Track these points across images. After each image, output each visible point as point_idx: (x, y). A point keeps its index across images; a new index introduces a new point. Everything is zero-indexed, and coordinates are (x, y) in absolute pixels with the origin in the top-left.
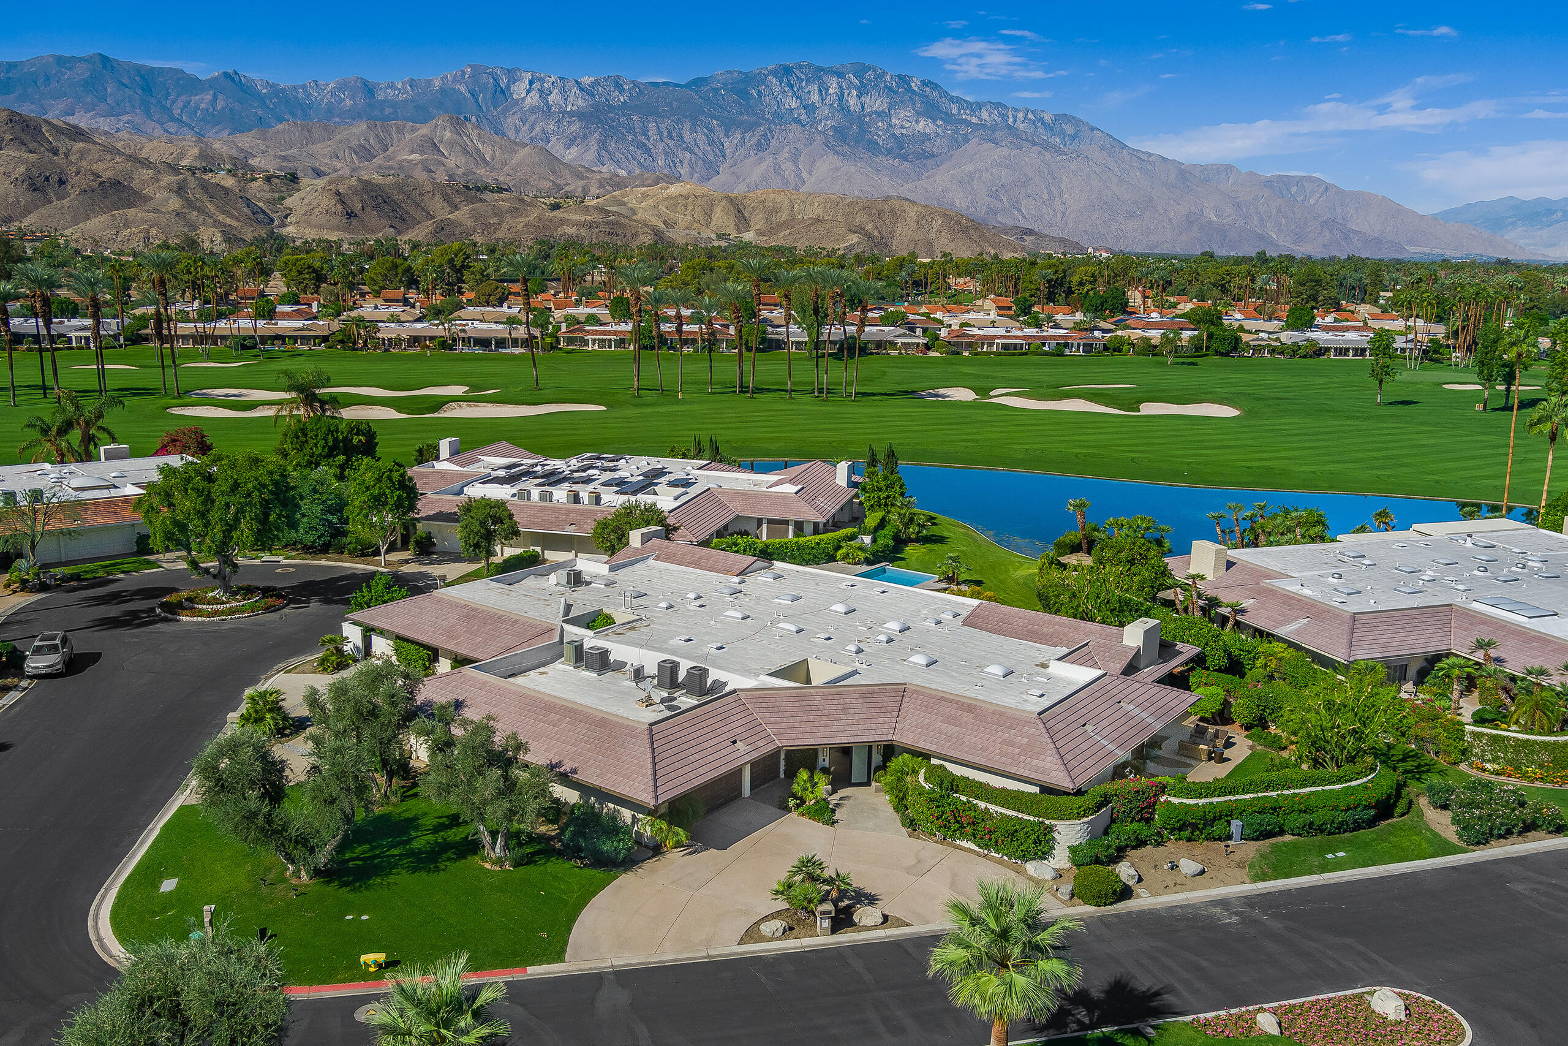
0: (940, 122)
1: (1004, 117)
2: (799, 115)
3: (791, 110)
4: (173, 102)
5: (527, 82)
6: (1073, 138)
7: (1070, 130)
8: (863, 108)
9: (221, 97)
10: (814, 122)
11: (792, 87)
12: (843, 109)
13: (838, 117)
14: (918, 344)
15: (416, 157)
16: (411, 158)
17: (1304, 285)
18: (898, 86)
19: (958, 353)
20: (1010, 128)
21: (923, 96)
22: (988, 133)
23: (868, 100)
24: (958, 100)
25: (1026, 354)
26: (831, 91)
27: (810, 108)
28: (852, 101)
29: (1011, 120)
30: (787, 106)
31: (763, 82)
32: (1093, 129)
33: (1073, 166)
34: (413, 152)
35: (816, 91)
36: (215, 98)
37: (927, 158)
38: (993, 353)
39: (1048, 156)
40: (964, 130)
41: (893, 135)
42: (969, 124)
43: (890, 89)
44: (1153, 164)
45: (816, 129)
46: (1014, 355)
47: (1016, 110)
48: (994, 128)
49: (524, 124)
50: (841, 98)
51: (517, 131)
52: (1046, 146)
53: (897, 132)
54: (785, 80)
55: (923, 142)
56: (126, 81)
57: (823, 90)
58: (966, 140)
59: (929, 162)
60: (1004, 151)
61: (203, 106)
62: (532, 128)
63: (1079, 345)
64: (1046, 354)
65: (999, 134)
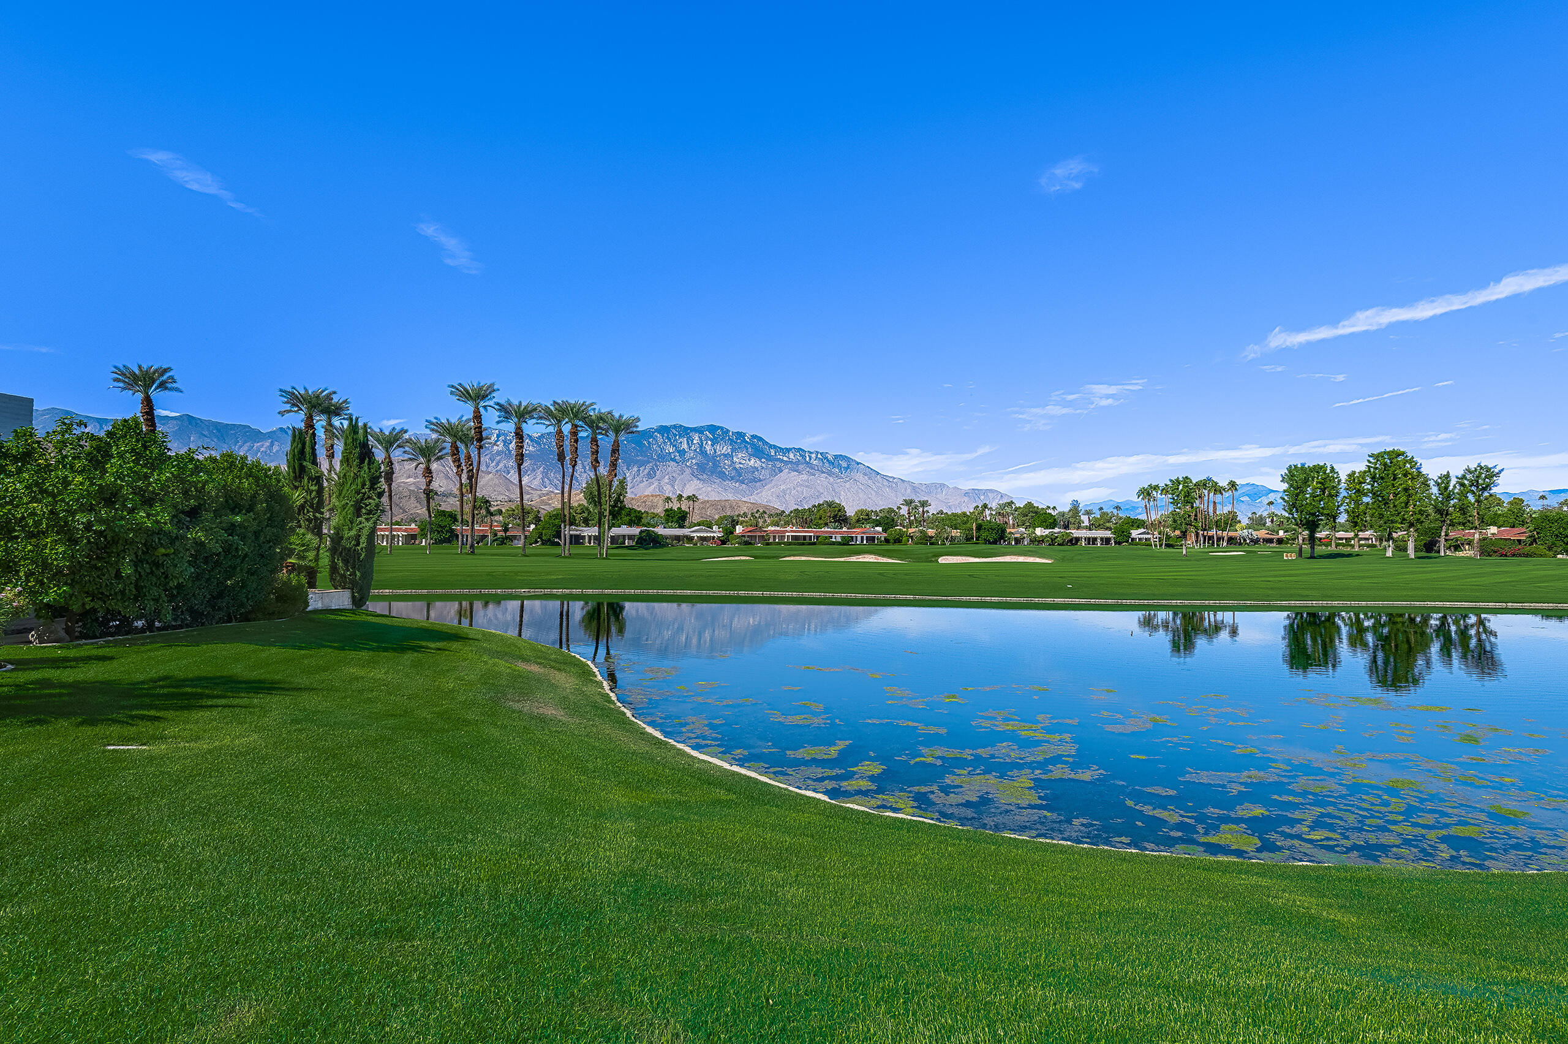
0: (763, 460)
1: (804, 457)
2: (675, 456)
3: (670, 453)
4: (240, 447)
5: (495, 436)
6: (847, 469)
7: (844, 464)
8: (715, 452)
9: (276, 443)
10: (684, 461)
11: (670, 440)
12: (702, 452)
13: (699, 457)
14: (714, 537)
15: (411, 480)
16: (407, 481)
17: (1027, 516)
18: (737, 439)
19: (750, 544)
20: (808, 463)
21: (753, 445)
22: (794, 466)
23: (718, 448)
24: (775, 447)
25: (814, 544)
26: (695, 442)
27: (682, 453)
28: (708, 448)
29: (808, 459)
30: (667, 451)
31: (651, 437)
32: (858, 463)
33: (848, 485)
34: (409, 477)
35: (685, 442)
36: (272, 444)
37: (756, 482)
38: (784, 543)
39: (832, 479)
40: (778, 465)
41: (735, 468)
42: (782, 461)
43: (732, 440)
44: (896, 484)
45: (686, 465)
46: (803, 544)
47: (811, 453)
48: (798, 463)
49: (492, 462)
50: (701, 446)
51: (488, 466)
52: (830, 474)
53: (737, 466)
54: (666, 435)
55: (754, 472)
56: (206, 433)
57: (690, 441)
58: (781, 471)
59: (758, 484)
60: (805, 477)
61: (262, 449)
62: (497, 464)
63: (862, 538)
64: (833, 543)
65: (801, 467)
